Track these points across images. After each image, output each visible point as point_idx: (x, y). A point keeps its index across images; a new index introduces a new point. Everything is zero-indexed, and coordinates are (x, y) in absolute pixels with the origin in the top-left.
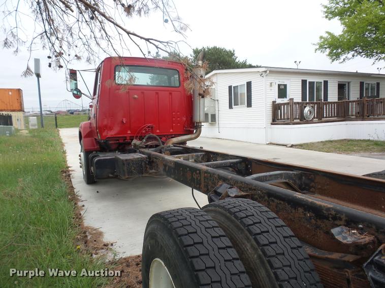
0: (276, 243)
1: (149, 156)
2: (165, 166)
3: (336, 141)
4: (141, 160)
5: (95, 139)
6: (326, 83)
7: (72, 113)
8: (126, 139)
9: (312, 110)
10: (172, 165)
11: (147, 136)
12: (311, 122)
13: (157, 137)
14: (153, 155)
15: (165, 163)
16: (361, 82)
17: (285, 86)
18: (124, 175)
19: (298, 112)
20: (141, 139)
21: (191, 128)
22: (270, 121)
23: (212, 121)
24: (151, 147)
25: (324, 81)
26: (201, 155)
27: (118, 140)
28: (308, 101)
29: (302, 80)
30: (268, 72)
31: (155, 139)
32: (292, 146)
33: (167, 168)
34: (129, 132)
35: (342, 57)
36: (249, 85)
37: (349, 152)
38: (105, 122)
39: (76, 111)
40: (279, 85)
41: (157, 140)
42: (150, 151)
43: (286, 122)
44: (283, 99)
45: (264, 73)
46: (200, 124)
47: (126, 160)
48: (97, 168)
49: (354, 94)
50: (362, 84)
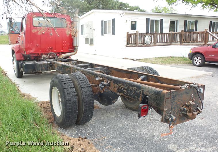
0: (83, 83)
1: (51, 62)
2: (58, 66)
3: (164, 58)
4: (47, 64)
5: (22, 54)
8: (39, 55)
9: (150, 38)
10: (61, 66)
11: (50, 53)
12: (149, 45)
13: (54, 53)
14: (53, 62)
15: (58, 65)
17: (135, 22)
18: (40, 71)
19: (142, 39)
20: (47, 54)
21: (72, 49)
22: (126, 44)
23: (91, 43)
24: (51, 58)
25: (161, 19)
26: (74, 62)
27: (35, 55)
28: (150, 32)
29: (147, 19)
30: (124, 13)
31: (53, 54)
32: (137, 60)
33: (59, 67)
34: (40, 51)
36: (113, 20)
37: (167, 64)
38: (29, 46)
40: (132, 22)
41: (54, 55)
42: (52, 60)
43: (134, 45)
44: (133, 31)
45: (122, 14)
46: (77, 47)
47: (41, 64)
48: (25, 68)
49: (180, 28)
50: (186, 21)
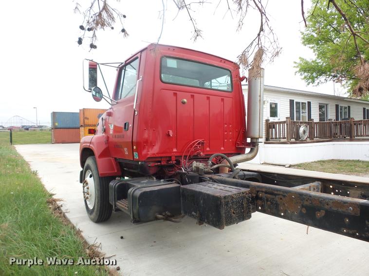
5: (115, 158)
6: (309, 103)
7: (27, 129)
8: (170, 160)
9: (306, 129)
12: (305, 142)
16: (336, 105)
17: (276, 104)
19: (294, 131)
22: (264, 139)
27: (160, 162)
28: (295, 120)
29: (290, 100)
32: (290, 166)
34: (175, 150)
35: (317, 81)
38: (146, 136)
39: (31, 127)
40: (271, 104)
43: (282, 141)
44: (274, 118)
50: (337, 106)
